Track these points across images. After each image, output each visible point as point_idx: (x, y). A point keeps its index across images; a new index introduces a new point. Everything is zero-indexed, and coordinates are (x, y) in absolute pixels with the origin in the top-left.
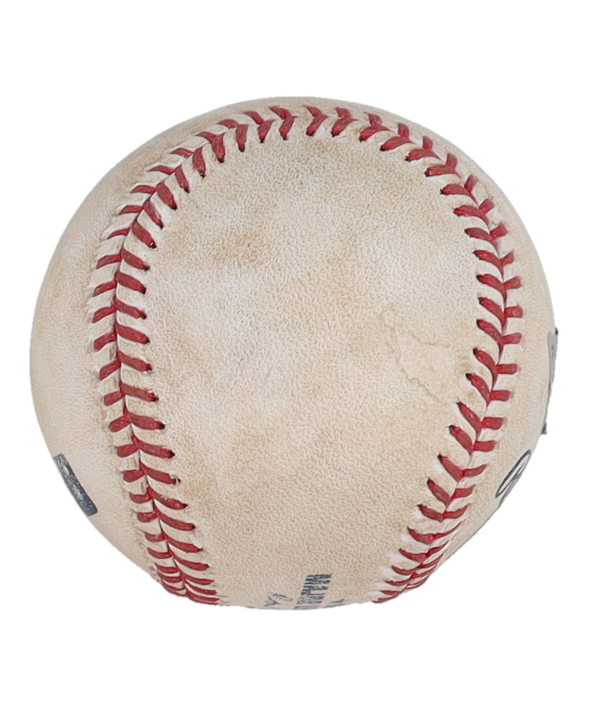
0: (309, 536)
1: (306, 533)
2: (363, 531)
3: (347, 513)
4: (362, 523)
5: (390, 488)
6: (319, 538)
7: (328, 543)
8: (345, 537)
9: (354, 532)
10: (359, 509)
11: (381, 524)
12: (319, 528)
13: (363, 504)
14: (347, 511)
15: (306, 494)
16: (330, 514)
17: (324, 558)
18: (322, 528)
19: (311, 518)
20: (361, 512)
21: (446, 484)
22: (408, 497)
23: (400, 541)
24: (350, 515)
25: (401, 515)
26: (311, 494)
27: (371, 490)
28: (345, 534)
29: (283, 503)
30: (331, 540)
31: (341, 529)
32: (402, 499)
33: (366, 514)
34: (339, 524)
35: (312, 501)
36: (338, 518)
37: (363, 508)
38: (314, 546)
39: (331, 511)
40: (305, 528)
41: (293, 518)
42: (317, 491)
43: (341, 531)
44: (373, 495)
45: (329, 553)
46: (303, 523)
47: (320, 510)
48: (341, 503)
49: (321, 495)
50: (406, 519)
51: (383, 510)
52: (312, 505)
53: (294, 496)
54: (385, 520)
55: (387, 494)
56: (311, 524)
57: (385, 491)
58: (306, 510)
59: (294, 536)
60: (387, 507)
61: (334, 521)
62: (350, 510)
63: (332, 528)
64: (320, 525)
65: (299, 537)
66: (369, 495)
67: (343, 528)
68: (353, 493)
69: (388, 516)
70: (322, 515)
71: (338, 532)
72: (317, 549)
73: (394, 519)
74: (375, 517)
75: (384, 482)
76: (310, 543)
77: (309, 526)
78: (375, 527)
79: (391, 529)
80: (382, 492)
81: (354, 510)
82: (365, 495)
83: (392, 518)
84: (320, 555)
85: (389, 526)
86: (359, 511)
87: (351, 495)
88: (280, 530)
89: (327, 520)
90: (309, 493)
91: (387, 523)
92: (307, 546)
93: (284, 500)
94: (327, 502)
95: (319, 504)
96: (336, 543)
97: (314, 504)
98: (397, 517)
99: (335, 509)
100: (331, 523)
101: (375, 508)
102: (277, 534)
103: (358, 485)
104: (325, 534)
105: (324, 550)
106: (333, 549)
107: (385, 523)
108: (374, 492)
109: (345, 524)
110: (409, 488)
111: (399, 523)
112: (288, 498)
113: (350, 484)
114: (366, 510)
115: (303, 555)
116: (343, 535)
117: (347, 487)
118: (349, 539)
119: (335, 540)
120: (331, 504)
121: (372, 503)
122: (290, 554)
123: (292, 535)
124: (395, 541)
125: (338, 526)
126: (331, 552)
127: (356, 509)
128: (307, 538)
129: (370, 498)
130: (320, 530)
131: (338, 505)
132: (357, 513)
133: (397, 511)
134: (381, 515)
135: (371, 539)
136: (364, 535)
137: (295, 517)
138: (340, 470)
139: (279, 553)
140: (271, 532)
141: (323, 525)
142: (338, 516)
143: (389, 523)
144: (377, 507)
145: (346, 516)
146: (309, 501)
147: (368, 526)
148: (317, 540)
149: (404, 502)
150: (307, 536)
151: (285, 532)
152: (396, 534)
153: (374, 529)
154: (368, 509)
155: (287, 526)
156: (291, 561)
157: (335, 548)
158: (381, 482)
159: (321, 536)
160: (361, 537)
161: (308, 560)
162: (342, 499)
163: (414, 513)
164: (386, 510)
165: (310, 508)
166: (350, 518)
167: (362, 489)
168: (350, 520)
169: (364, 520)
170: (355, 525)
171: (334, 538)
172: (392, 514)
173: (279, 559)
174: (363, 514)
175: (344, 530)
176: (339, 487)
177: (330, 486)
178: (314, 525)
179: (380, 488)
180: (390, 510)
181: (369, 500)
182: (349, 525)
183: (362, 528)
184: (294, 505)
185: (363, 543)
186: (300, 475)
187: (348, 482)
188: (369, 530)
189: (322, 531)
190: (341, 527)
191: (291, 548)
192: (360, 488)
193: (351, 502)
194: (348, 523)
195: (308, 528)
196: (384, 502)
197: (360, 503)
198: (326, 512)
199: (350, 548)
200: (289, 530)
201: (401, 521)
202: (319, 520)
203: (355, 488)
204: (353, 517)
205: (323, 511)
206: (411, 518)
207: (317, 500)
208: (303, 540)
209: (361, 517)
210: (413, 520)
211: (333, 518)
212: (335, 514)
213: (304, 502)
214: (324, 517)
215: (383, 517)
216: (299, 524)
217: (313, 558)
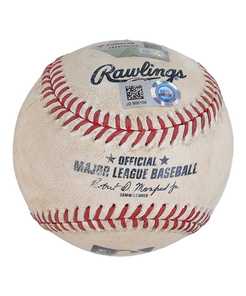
0: (51, 166)
1: (49, 167)
2: (54, 144)
3: (45, 149)
4: (51, 144)
5: (42, 130)
6: (53, 162)
7: (56, 159)
8: (55, 152)
9: (53, 148)
10: (45, 144)
11: (54, 136)
12: (48, 161)
13: (43, 142)
14: (44, 149)
15: (36, 163)
16: (44, 156)
17: (63, 162)
18: (48, 160)
19: (44, 164)
20: (46, 143)
21: (53, 106)
22: (48, 123)
23: (66, 130)
24: (46, 148)
25: (54, 127)
26: (36, 162)
27: (40, 137)
28: (53, 151)
29: (38, 173)
30: (54, 158)
31: (51, 153)
32: (48, 126)
33: (47, 141)
34: (48, 153)
35: (38, 162)
36: (46, 153)
37: (45, 142)
38: (56, 165)
39: (43, 155)
40: (48, 167)
41: (43, 171)
42: (35, 159)
43: (52, 153)
44: (42, 137)
45: (61, 160)
46: (45, 167)
47: (41, 160)
48: (41, 151)
49: (37, 158)
50: (57, 126)
51: (49, 134)
52: (39, 162)
53: (36, 168)
54: (53, 134)
55: (44, 131)
56: (46, 164)
57: (43, 132)
58: (41, 165)
59: (51, 172)
60: (48, 133)
61: (46, 155)
62: (44, 147)
63: (49, 156)
64: (47, 161)
65: (51, 170)
66: (41, 139)
67: (50, 152)
68: (39, 145)
69: (52, 133)
70: (43, 159)
71: (52, 154)
72: (58, 164)
73: (55, 130)
74: (50, 138)
75: (40, 131)
76: (54, 167)
77: (47, 165)
78: (54, 139)
79: (58, 133)
80: (42, 133)
81: (45, 146)
82: (41, 140)
83: (54, 131)
84: (61, 164)
85: (57, 133)
86: (46, 144)
87: (39, 146)
88: (48, 177)
89: (46, 158)
90: (35, 162)
91: (55, 134)
92: (56, 168)
93: (37, 172)
94: (39, 156)
95: (39, 159)
96: (56, 156)
97: (39, 161)
98: (54, 129)
99: (43, 153)
100: (47, 156)
101: (47, 137)
102: (49, 179)
103: (37, 142)
104: (51, 159)
105: (59, 162)
106: (59, 158)
107: (54, 135)
108: (41, 136)
109: (49, 151)
110: (46, 122)
111: (57, 129)
112: (36, 171)
113: (36, 145)
114: (46, 141)
115: (60, 170)
116: (53, 153)
117: (36, 146)
118: (56, 150)
119: (55, 156)
120: (40, 154)
121: (45, 138)
122: (59, 175)
123: (50, 173)
124: (65, 132)
125: (49, 154)
126: (61, 159)
127: (44, 145)
128: (52, 167)
129: (42, 138)
130: (49, 161)
131: (41, 152)
132: (46, 145)
133: (52, 129)
134: (50, 136)
135: (59, 142)
136: (56, 144)
137: (43, 170)
138: (31, 148)
139: (59, 180)
140: (49, 181)
141: (47, 160)
142: (45, 153)
143: (55, 133)
144: (46, 137)
145: (46, 150)
146: (38, 163)
147: (53, 142)
148: (53, 163)
149: (50, 125)
150: (51, 167)
151: (49, 175)
152: (62, 131)
153: (55, 140)
154: (46, 140)
155: (46, 174)
156: (63, 176)
157: (59, 157)
158: (39, 133)
159: (52, 162)
160: (57, 145)
161: (63, 169)
162: (40, 150)
163: (56, 122)
164: (49, 133)
165: (40, 163)
166: (47, 148)
167: (39, 141)
168: (48, 148)
169: (49, 143)
170: (50, 147)
171: (54, 157)
172: (52, 131)
173: (62, 180)
174: (47, 143)
175: (51, 152)
176: (36, 150)
177: (35, 153)
178: (47, 163)
179: (41, 133)
180: (50, 131)
181: (43, 139)
182: (50, 149)
183: (53, 144)
184: (39, 169)
185: (60, 145)
186: (30, 164)
187: (35, 146)
188: (55, 142)
189: (50, 161)
190: (50, 153)
191: (56, 174)
192: (38, 142)
193: (41, 146)
194: (49, 150)
195: (48, 166)
196: (46, 133)
197: (43, 143)
198: (43, 157)
199: (61, 151)
200: (48, 173)
201: (56, 128)
202: (45, 161)
203: (37, 143)
204: (47, 147)
205: (42, 158)
206: (58, 124)
207: (38, 160)
208: (53, 169)
209: (48, 144)
210: (59, 123)
211: (45, 155)
212: (44, 154)
213: (38, 165)
214: (44, 158)
215: (52, 135)
216: (46, 169)
217: (62, 167)
